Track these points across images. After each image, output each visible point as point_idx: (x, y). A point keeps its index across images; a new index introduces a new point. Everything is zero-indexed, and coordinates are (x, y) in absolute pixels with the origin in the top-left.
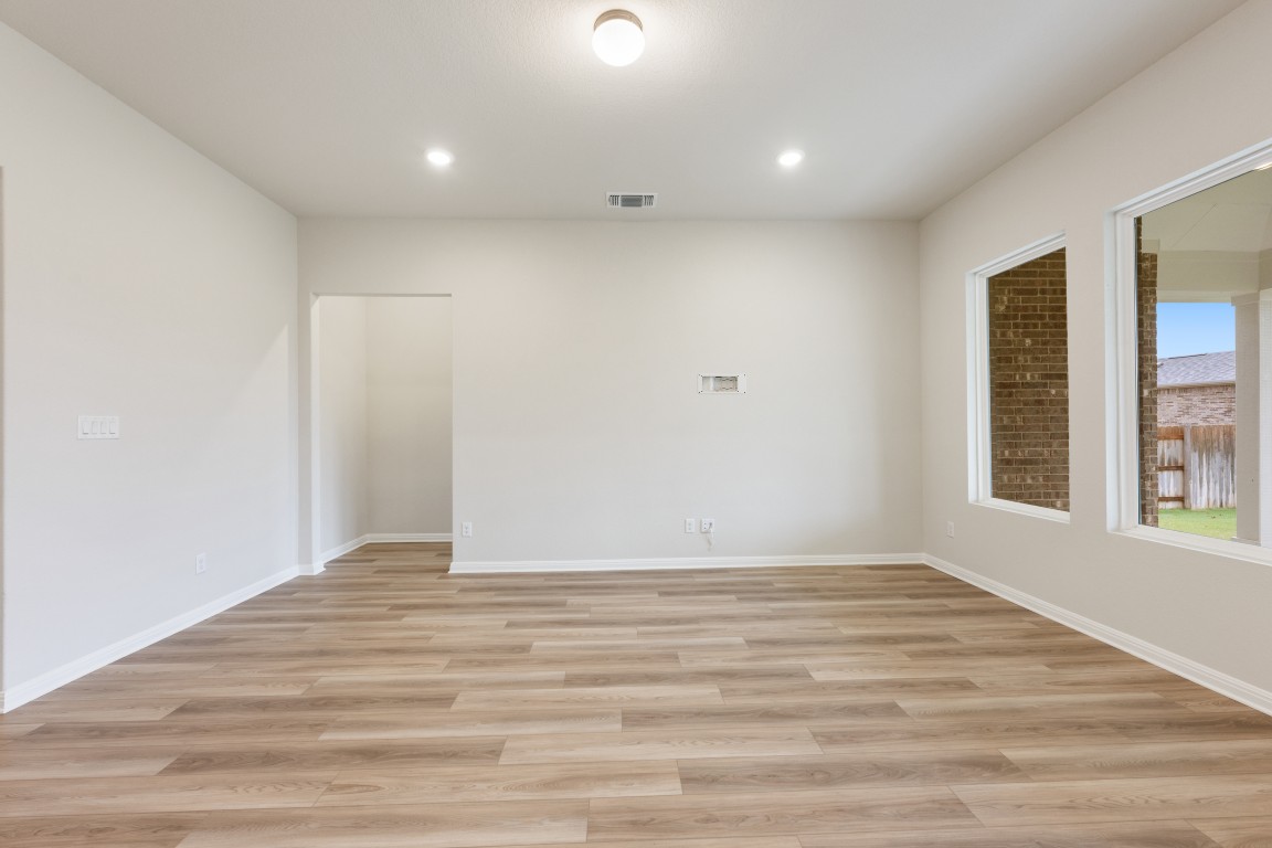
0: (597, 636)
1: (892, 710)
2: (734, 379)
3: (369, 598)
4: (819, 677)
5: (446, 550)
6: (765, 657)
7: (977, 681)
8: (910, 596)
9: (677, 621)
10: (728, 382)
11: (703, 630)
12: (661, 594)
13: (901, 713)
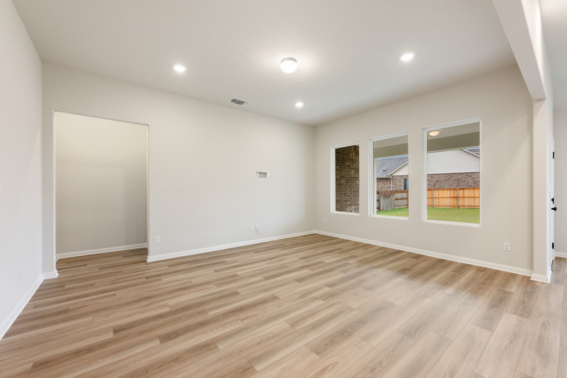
0: (254, 267)
1: (348, 264)
2: (265, 174)
3: (122, 279)
4: (327, 261)
5: (144, 252)
6: (310, 261)
7: (356, 255)
8: (322, 241)
9: (273, 258)
10: (264, 174)
11: (283, 259)
12: (255, 252)
13: (350, 264)
